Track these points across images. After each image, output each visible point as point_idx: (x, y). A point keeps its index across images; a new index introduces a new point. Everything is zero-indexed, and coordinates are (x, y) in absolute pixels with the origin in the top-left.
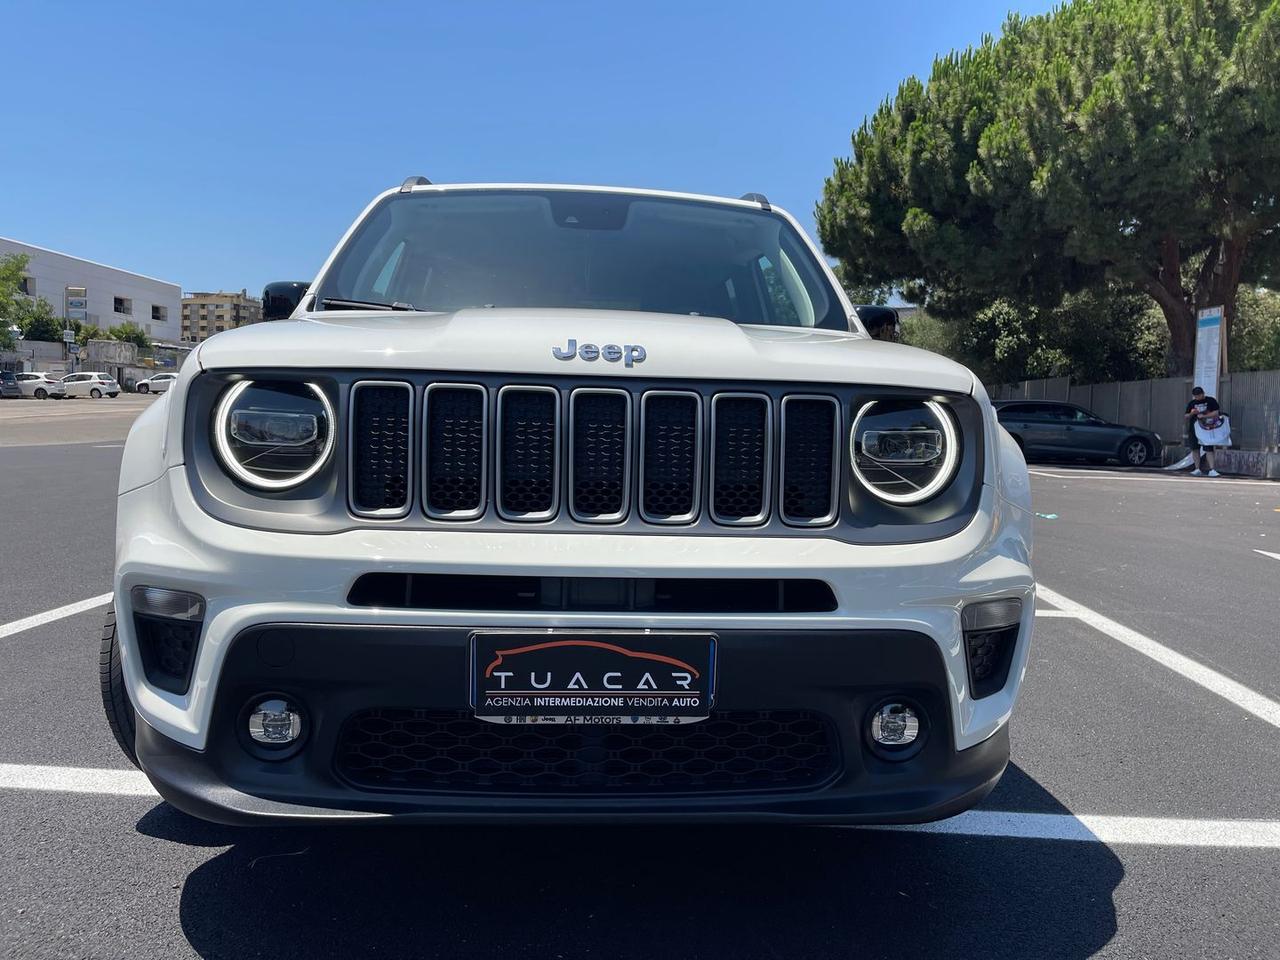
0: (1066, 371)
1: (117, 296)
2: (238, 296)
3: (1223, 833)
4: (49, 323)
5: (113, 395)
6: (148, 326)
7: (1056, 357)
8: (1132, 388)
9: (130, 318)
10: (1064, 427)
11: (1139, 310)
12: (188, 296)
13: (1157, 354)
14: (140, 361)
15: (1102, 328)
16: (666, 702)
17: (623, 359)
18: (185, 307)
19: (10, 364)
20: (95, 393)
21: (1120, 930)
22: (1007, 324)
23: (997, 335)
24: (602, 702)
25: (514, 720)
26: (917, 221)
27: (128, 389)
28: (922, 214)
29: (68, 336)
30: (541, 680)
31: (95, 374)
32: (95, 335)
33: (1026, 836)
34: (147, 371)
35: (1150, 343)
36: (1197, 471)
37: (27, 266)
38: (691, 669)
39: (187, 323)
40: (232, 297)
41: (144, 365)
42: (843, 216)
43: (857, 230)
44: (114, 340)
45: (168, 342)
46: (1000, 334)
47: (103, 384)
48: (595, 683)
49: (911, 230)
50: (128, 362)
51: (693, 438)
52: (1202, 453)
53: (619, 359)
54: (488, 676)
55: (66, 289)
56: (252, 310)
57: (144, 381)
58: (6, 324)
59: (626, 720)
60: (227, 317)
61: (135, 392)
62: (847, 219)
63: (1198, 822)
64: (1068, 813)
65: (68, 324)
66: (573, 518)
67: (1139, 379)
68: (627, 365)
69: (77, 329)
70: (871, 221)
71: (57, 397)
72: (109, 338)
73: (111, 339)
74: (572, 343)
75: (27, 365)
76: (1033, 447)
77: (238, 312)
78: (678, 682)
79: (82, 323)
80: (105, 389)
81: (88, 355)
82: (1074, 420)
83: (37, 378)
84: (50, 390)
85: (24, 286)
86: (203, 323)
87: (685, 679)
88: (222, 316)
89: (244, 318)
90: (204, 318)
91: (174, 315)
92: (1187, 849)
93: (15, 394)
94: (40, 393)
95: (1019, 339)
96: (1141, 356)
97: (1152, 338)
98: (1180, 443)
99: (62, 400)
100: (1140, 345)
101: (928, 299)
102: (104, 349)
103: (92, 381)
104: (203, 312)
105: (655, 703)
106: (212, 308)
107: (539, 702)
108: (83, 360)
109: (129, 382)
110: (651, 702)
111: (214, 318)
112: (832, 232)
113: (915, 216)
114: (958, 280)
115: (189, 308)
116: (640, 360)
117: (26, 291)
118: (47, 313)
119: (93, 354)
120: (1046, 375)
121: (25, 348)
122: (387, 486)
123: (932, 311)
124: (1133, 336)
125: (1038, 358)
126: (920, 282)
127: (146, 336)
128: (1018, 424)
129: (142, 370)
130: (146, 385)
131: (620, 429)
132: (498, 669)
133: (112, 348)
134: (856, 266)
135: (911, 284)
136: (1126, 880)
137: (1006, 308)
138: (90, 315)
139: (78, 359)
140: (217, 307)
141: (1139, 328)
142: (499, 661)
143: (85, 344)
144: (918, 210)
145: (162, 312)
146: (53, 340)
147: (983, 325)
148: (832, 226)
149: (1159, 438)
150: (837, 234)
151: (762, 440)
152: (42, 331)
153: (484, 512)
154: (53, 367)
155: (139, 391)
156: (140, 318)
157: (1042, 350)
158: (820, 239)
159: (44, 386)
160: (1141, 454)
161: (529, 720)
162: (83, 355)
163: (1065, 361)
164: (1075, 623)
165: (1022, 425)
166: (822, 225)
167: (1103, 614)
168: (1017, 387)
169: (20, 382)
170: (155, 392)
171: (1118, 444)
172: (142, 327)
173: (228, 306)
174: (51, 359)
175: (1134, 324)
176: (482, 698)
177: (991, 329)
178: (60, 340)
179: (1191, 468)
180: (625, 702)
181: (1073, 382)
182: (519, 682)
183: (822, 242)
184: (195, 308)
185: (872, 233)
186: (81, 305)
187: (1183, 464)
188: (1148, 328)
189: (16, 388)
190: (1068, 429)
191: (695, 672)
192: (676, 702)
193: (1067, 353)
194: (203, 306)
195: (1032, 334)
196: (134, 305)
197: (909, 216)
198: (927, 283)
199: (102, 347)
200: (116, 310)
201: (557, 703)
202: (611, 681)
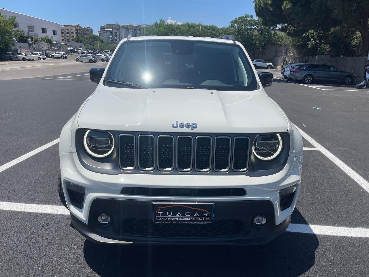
0: (329, 52)
1: (42, 27)
2: (77, 26)
3: (348, 232)
4: (24, 37)
5: (44, 59)
6: (52, 37)
7: (327, 48)
8: (349, 59)
9: (46, 35)
10: (327, 72)
11: (354, 33)
12: (63, 26)
13: (358, 47)
14: (51, 48)
15: (342, 37)
16: (201, 219)
17: (191, 127)
18: (62, 29)
19: (14, 50)
20: (39, 59)
21: (315, 263)
22: (313, 37)
23: (309, 40)
24: (185, 219)
25: (163, 223)
26: (287, 5)
27: (48, 57)
28: (289, 3)
29: (30, 41)
30: (170, 214)
31: (38, 53)
32: (37, 40)
33: (295, 232)
34: (53, 51)
35: (356, 43)
36: (365, 87)
37: (16, 20)
38: (207, 212)
39: (63, 35)
40: (75, 26)
41: (52, 49)
42: (263, 4)
43: (267, 8)
44: (43, 42)
45: (58, 42)
46: (310, 40)
47: (41, 56)
48: (183, 215)
49: (285, 8)
50: (47, 49)
51: (209, 149)
52: (367, 81)
53: (190, 127)
54: (156, 213)
55: (28, 26)
56: (82, 30)
57: (53, 54)
58: (12, 38)
59: (191, 223)
60: (74, 33)
61: (50, 58)
62: (264, 5)
63: (342, 228)
64: (307, 224)
65: (29, 37)
66: (178, 171)
67: (352, 56)
68: (192, 129)
69: (32, 38)
70: (271, 5)
71: (29, 60)
72: (41, 41)
73: (42, 42)
74: (177, 122)
75: (19, 50)
76: (316, 78)
77: (77, 31)
78: (204, 215)
79: (33, 37)
80: (42, 57)
81: (36, 47)
82: (330, 70)
83: (22, 54)
84: (26, 58)
85: (16, 26)
86: (68, 35)
87: (206, 214)
88: (73, 32)
89: (80, 33)
90: (68, 33)
91: (59, 33)
92: (337, 237)
93: (17, 59)
94: (24, 59)
95: (316, 42)
96: (353, 47)
97: (357, 42)
98: (361, 77)
99: (30, 61)
100: (353, 44)
101: (288, 30)
102: (40, 45)
103: (38, 55)
104: (67, 31)
105: (198, 219)
106: (70, 30)
107: (169, 219)
108: (35, 48)
109: (48, 55)
110: (197, 219)
111: (71, 33)
112: (259, 9)
113: (287, 3)
114: (298, 24)
115: (63, 30)
116: (196, 127)
117: (16, 27)
118: (23, 34)
119: (37, 46)
120: (323, 54)
121: (18, 45)
122: (129, 161)
123: (289, 34)
124: (352, 41)
125: (321, 48)
126: (286, 24)
127: (52, 40)
128: (312, 71)
129: (51, 51)
130: (53, 56)
131: (190, 147)
132: (159, 211)
133: (42, 45)
134: (266, 20)
135: (283, 25)
136: (319, 247)
137: (313, 32)
138: (35, 34)
139: (33, 48)
140: (71, 29)
141: (354, 38)
142: (159, 210)
143: (35, 43)
144: (288, 2)
145: (56, 32)
146: (25, 42)
147: (305, 37)
148: (259, 6)
149: (355, 76)
150: (260, 10)
151: (228, 149)
152: (22, 39)
153: (154, 169)
154: (27, 50)
155: (51, 58)
156: (50, 34)
157: (323, 45)
158: (255, 11)
159: (25, 57)
160: (349, 81)
161: (167, 223)
162: (34, 47)
163: (329, 49)
164: (319, 153)
165: (314, 72)
166: (256, 6)
167: (327, 149)
168: (314, 57)
169: (18, 56)
170: (56, 58)
171: (343, 77)
172: (50, 37)
173: (74, 29)
174: (25, 48)
175: (352, 37)
176: (155, 218)
177: (308, 39)
178: (28, 42)
179: (363, 86)
180: (191, 219)
181: (331, 56)
182: (164, 214)
183: (255, 12)
184: (65, 30)
185: (272, 9)
186: (33, 31)
187: (362, 84)
188: (356, 38)
189: (17, 57)
190: (328, 73)
191: (208, 212)
192: (204, 219)
193: (330, 47)
194: (67, 29)
195: (320, 41)
196: (47, 30)
197: (284, 4)
198: (288, 25)
199: (40, 44)
200: (43, 32)
201: (174, 219)
202: (187, 214)
